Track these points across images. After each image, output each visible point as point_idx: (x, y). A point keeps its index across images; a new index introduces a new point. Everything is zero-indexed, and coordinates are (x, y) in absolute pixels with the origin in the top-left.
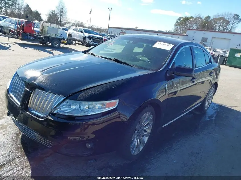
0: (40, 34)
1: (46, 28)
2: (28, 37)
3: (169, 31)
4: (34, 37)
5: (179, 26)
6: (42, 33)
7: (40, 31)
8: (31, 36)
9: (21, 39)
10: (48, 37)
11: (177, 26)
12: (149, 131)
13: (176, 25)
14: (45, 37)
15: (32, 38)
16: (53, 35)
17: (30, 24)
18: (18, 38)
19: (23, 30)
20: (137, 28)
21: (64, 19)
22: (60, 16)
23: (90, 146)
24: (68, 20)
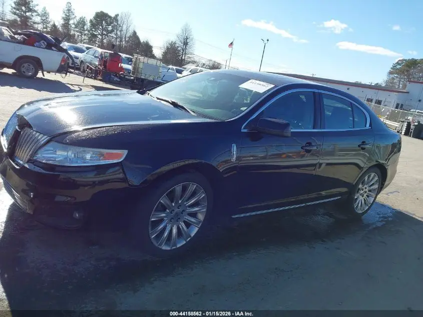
0: (131, 74)
1: (141, 66)
2: (110, 77)
3: (377, 84)
4: (120, 78)
5: (396, 75)
6: (133, 73)
7: (132, 70)
8: (116, 76)
9: (100, 80)
10: (143, 80)
11: (392, 76)
12: (201, 217)
13: (390, 73)
14: (137, 79)
15: (116, 79)
16: (150, 77)
17: (116, 59)
18: (95, 78)
19: (105, 66)
20: (314, 76)
21: (188, 55)
22: (182, 51)
23: (77, 215)
24: (195, 58)
